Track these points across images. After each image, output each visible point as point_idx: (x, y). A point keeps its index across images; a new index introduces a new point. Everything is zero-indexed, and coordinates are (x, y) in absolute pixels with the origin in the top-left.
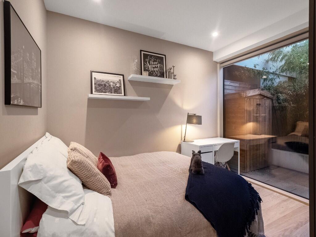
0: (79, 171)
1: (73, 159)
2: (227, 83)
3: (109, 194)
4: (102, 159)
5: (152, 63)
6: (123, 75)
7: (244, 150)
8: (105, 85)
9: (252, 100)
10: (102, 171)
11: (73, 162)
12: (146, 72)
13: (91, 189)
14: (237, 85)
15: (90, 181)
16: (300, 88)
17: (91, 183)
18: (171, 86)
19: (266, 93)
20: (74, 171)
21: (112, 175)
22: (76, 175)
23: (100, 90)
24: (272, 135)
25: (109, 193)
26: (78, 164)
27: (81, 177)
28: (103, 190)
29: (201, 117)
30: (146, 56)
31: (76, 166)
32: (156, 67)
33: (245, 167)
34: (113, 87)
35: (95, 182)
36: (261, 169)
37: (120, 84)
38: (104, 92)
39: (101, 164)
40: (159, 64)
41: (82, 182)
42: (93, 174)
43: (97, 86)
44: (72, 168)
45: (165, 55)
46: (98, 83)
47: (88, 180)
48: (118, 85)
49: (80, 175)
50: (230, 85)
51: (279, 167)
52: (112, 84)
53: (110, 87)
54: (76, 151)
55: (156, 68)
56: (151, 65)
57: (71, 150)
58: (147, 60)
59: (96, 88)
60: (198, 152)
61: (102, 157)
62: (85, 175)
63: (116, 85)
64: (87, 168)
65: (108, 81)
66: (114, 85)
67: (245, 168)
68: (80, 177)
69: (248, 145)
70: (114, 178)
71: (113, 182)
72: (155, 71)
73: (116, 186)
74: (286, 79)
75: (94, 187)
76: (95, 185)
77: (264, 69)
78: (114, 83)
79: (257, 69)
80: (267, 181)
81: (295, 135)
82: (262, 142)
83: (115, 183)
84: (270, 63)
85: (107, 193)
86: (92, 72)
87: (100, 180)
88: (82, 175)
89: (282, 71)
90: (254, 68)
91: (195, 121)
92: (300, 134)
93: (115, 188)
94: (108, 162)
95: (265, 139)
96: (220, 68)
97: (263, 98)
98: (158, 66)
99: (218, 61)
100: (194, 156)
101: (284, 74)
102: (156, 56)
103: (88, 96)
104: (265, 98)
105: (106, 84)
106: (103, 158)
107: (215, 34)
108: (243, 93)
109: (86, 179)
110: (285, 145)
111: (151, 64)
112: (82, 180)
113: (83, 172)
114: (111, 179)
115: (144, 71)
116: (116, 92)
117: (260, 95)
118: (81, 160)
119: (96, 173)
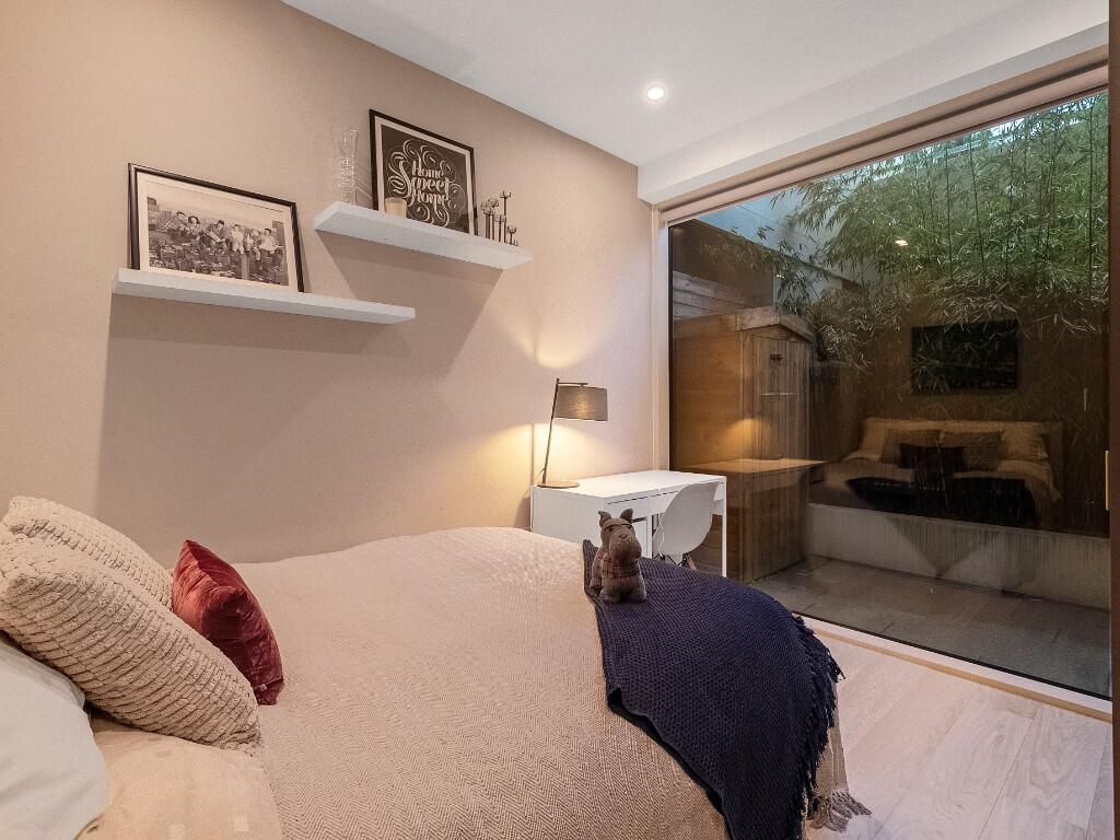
0: (69, 639)
1: (30, 572)
2: (682, 282)
3: (247, 736)
4: (198, 572)
5: (421, 171)
6: (292, 205)
7: (738, 510)
8: (205, 239)
9: (758, 342)
10: (200, 628)
11: (22, 588)
12: (398, 202)
13: (141, 728)
14: (708, 292)
15: (136, 685)
16: (886, 311)
17: (140, 695)
18: (492, 274)
19: (793, 322)
20: (34, 639)
21: (256, 640)
22: (45, 661)
23: (181, 255)
24: (811, 459)
25: (245, 735)
26: (56, 595)
27: (78, 669)
28: (214, 721)
29: (604, 391)
30: (393, 140)
31: (47, 613)
32: (434, 191)
33: (738, 567)
34: (246, 252)
35: (168, 689)
36: (783, 570)
37: (281, 240)
38: (200, 271)
39: (193, 595)
40: (447, 180)
41: (87, 693)
42: (156, 642)
43: (164, 239)
44: (18, 623)
45: (471, 150)
46: (169, 225)
47: (123, 681)
48: (269, 245)
49: (72, 660)
50: (689, 292)
51: (829, 559)
52: (237, 236)
53: (231, 250)
54: (44, 538)
55: (436, 192)
56: (414, 179)
57: (15, 530)
58: (401, 156)
59: (156, 247)
60: (622, 517)
61: (196, 562)
62: (104, 658)
63: (260, 242)
64: (117, 619)
65: (222, 222)
66: (250, 241)
67: (738, 571)
68: (70, 672)
69: (748, 492)
70: (266, 657)
71: (262, 674)
72: (431, 206)
73: (278, 691)
74: (839, 286)
75: (165, 713)
76: (167, 701)
77: (784, 244)
78: (248, 232)
79: (765, 243)
80: (810, 607)
81: (862, 458)
82: (787, 482)
83: (270, 677)
84: (801, 229)
85: (240, 736)
86: (137, 170)
87: (198, 671)
88: (86, 655)
89: (832, 258)
90: (757, 240)
91: (582, 406)
92: (876, 457)
93: (272, 702)
94: (230, 579)
95: (792, 470)
96: (662, 225)
97: (787, 338)
98: (442, 189)
99: (653, 201)
100: (611, 530)
101: (835, 269)
102: (436, 146)
103: (117, 276)
104: (793, 339)
105: (212, 234)
106: (201, 566)
107: (656, 93)
108: (732, 317)
109: (114, 676)
110: (847, 489)
111: (417, 176)
112: (87, 687)
113: (90, 640)
114: (254, 662)
115: (387, 196)
116: (260, 273)
117: (781, 327)
118: (79, 577)
119: (173, 637)
